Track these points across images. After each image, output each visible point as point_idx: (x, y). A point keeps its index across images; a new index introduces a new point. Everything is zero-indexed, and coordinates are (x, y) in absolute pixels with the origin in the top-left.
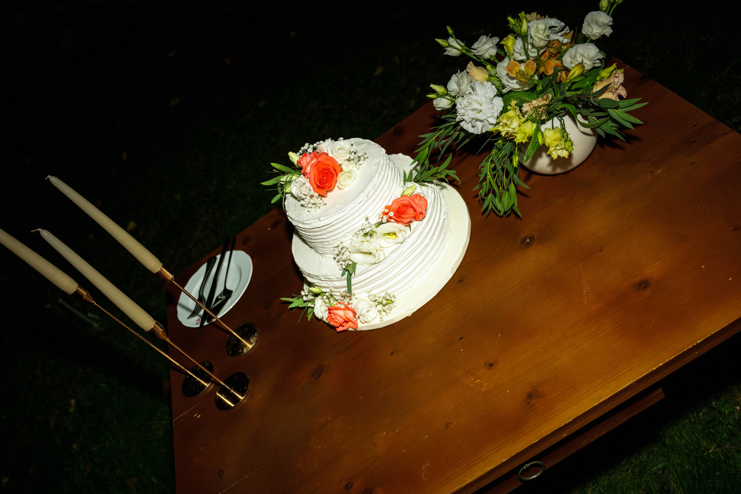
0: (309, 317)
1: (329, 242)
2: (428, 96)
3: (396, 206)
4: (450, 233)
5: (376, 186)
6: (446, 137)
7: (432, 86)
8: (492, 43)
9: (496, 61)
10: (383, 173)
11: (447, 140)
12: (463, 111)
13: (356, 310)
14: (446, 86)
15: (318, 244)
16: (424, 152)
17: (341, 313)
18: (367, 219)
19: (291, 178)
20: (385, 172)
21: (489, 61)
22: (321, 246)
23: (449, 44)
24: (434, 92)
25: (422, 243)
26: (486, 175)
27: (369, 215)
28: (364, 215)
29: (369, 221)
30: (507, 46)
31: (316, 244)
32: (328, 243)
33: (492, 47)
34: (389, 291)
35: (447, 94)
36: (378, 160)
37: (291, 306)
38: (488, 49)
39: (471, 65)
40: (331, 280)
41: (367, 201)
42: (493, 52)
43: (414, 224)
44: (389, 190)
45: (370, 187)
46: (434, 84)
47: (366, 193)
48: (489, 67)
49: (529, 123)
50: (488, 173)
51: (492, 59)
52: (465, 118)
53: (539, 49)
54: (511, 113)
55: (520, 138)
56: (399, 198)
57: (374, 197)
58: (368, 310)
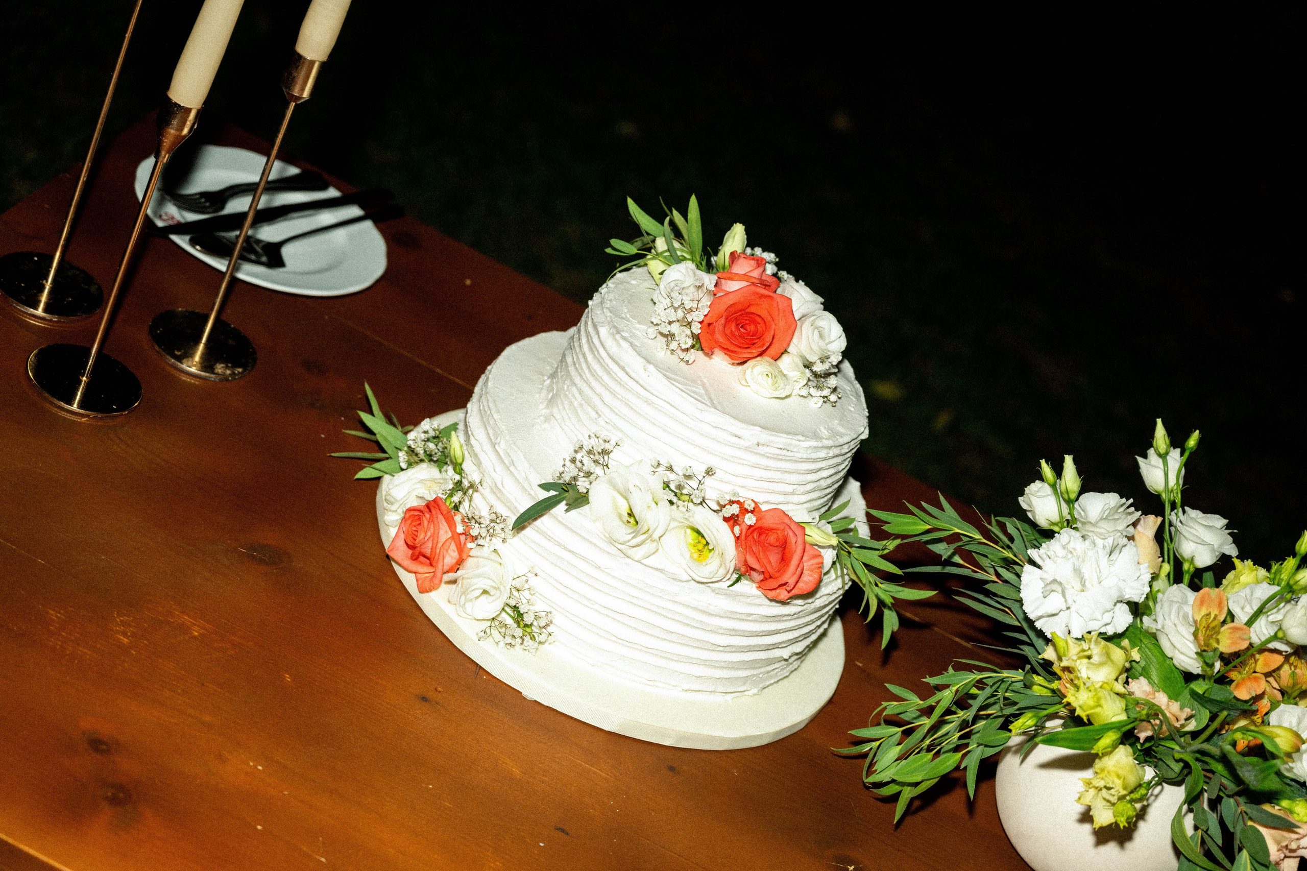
0: (367, 473)
1: (600, 416)
2: (1043, 462)
3: (769, 522)
4: (755, 691)
5: (789, 454)
6: (968, 556)
7: (1069, 460)
8: (1220, 546)
9: (1186, 578)
10: (823, 454)
11: (961, 562)
12: (1061, 552)
13: (469, 562)
14: (1083, 490)
15: (577, 394)
16: (915, 524)
17: (444, 533)
18: (709, 472)
19: (682, 258)
20: (825, 459)
21: (1178, 564)
22: (576, 404)
23: (1167, 453)
24: (1058, 471)
25: (712, 631)
26: (947, 686)
27: (719, 474)
28: (713, 462)
29: (708, 481)
30: (1237, 577)
31: (574, 389)
32: (594, 415)
33: (1213, 550)
34: (557, 619)
35: (1070, 502)
36: (842, 430)
37: (364, 416)
38: (1204, 543)
39: (1151, 523)
40: (512, 468)
41: (746, 449)
42: (1203, 559)
43: (748, 587)
44: (790, 489)
45: (782, 440)
46: (1075, 461)
47: (765, 436)
48: (1167, 568)
49: (1120, 704)
50: (954, 689)
51: (1186, 566)
52: (1046, 564)
53: (1280, 635)
54: (1118, 655)
55: (1080, 700)
56: (790, 518)
57: (764, 462)
58: (485, 592)
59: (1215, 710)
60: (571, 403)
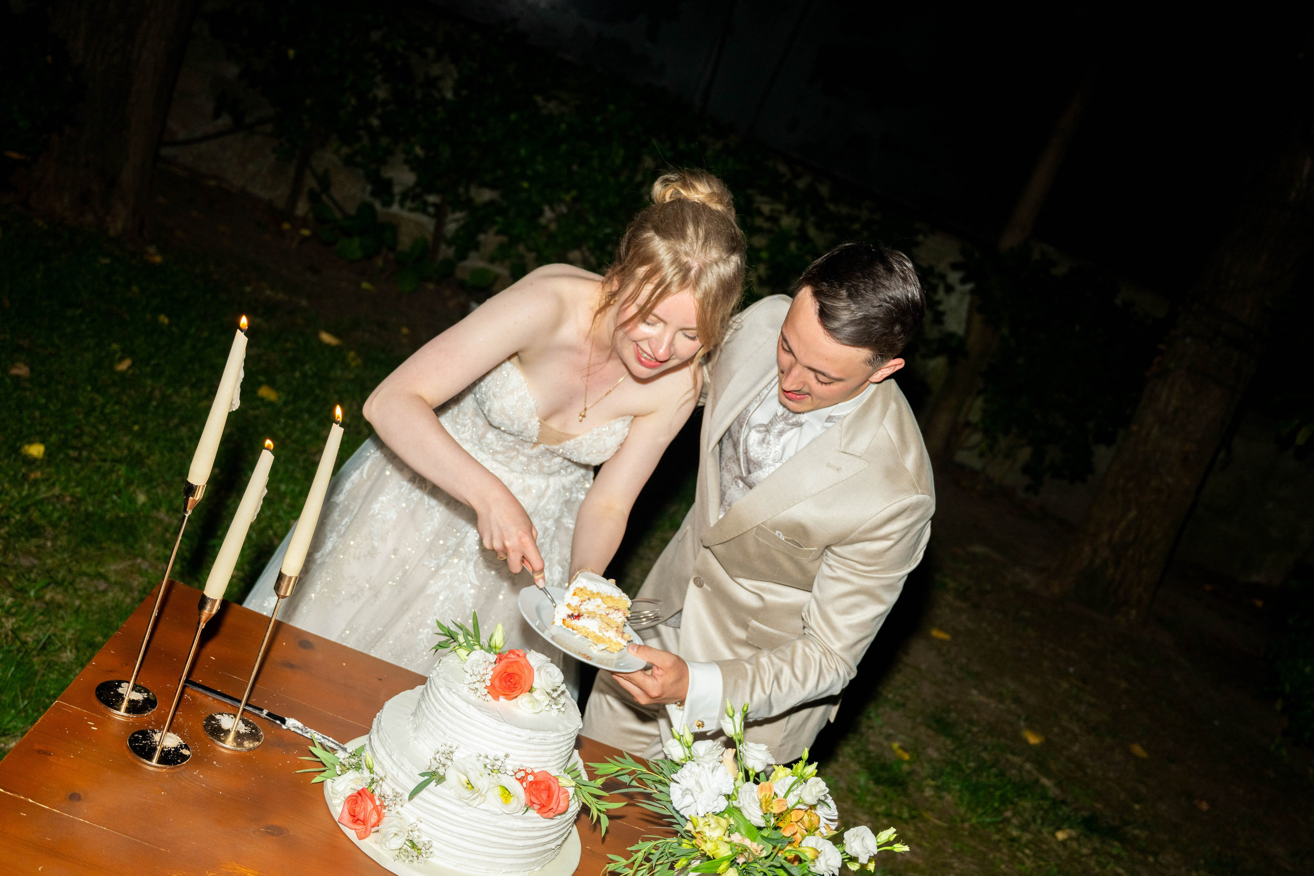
0: (318, 779)
1: (445, 734)
3: (540, 778)
4: (539, 868)
5: (546, 741)
6: (640, 781)
8: (767, 759)
9: (752, 779)
10: (562, 739)
11: (638, 785)
12: (688, 774)
13: (385, 820)
15: (431, 724)
16: (612, 768)
17: (370, 806)
18: (507, 756)
19: (475, 645)
20: (563, 741)
21: (747, 772)
22: (431, 729)
23: (733, 715)
25: (517, 839)
26: (639, 851)
27: (512, 756)
28: (508, 750)
29: (507, 761)
30: (776, 775)
31: (429, 722)
32: (442, 734)
33: (763, 763)
34: (435, 844)
35: (689, 747)
36: (570, 725)
37: (312, 748)
38: (758, 759)
39: (731, 752)
40: (402, 767)
41: (524, 742)
42: (759, 768)
43: (532, 813)
44: (547, 759)
45: (542, 734)
47: (533, 734)
48: (741, 775)
49: (728, 847)
50: (643, 851)
51: (750, 773)
52: (682, 781)
53: (801, 801)
54: (723, 822)
55: (708, 848)
56: (550, 775)
57: (533, 747)
58: (395, 834)
59: (774, 844)
60: (428, 730)
